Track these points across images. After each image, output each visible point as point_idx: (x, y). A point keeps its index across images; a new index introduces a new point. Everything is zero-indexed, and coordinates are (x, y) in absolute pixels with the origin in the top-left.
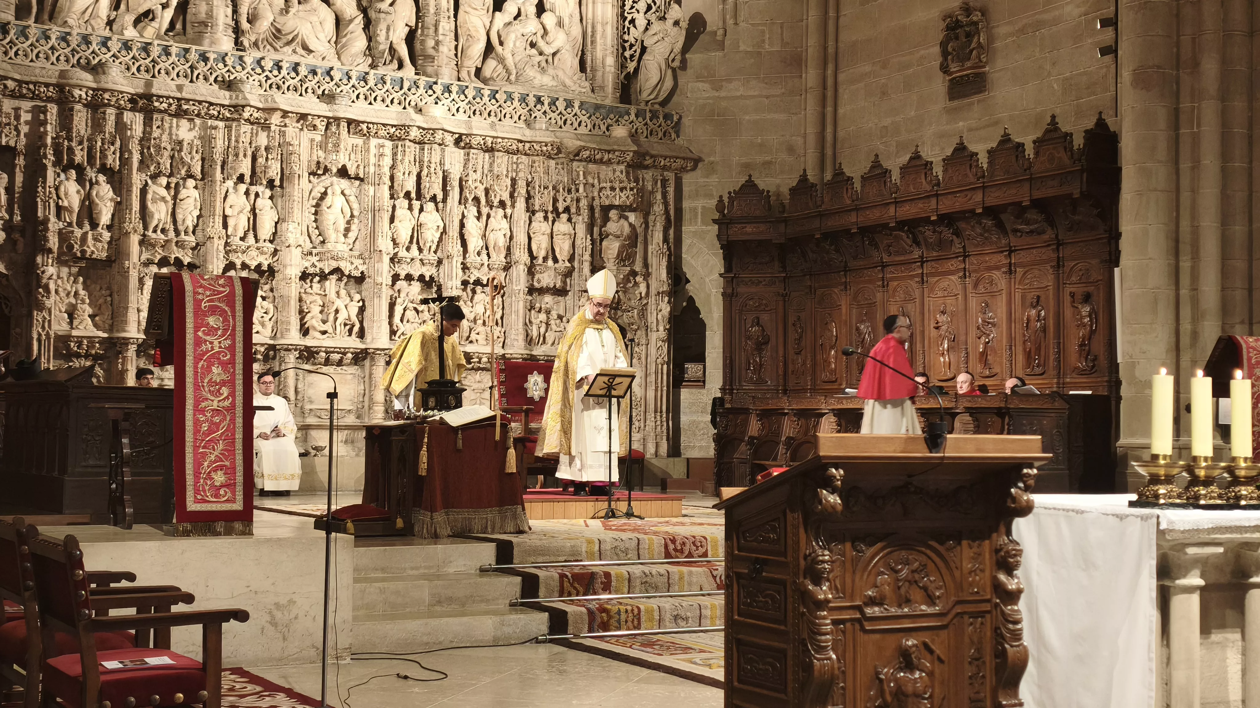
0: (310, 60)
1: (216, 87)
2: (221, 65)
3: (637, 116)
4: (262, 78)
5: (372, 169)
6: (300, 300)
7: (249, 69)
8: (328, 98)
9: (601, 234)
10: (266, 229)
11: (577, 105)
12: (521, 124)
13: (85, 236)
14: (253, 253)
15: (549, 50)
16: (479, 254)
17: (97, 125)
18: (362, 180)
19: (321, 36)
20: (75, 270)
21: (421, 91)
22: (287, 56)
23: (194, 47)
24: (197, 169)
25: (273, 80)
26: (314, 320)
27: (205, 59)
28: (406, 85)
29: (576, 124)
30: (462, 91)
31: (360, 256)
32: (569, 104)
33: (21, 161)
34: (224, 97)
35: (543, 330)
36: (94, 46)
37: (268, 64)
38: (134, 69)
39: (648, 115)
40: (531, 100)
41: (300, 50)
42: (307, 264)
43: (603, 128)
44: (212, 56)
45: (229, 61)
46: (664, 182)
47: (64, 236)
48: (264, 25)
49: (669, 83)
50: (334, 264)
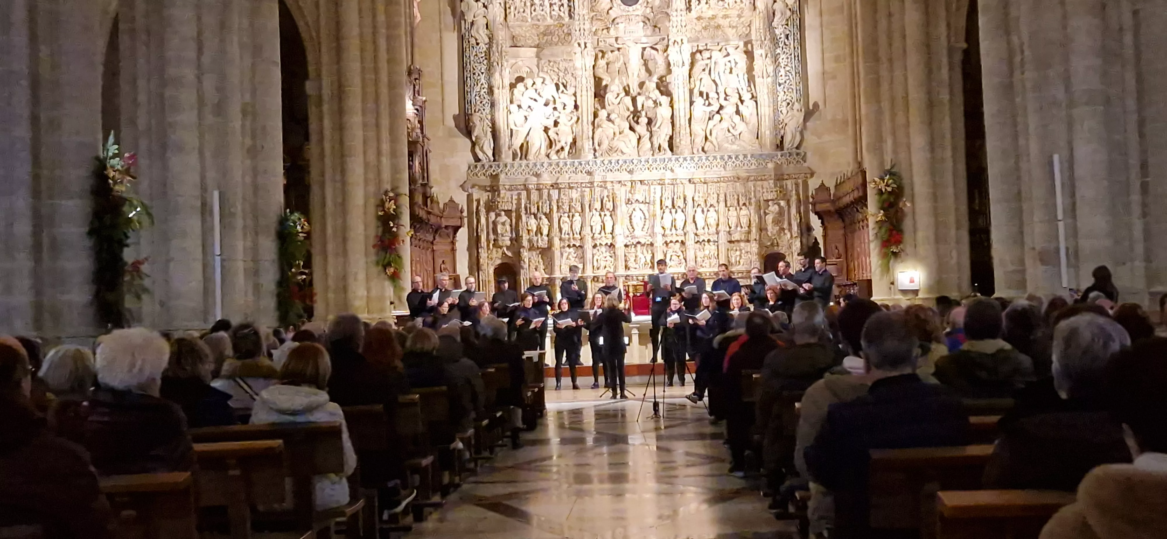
0: (624, 157)
1: (586, 175)
2: (587, 166)
3: (781, 156)
4: (604, 168)
5: (652, 199)
6: (625, 256)
7: (598, 165)
8: (631, 172)
9: (765, 212)
10: (608, 229)
11: (749, 156)
12: (722, 169)
13: (538, 240)
14: (604, 239)
15: (736, 133)
16: (704, 228)
17: (541, 196)
18: (648, 203)
19: (630, 146)
20: (538, 252)
21: (674, 162)
22: (614, 157)
23: (576, 161)
24: (579, 209)
25: (609, 168)
26: (631, 264)
27: (581, 164)
28: (667, 160)
29: (749, 165)
30: (692, 159)
31: (650, 236)
32: (745, 156)
33: (514, 214)
34: (588, 178)
35: (738, 259)
36: (538, 166)
37: (606, 162)
38: (554, 173)
39: (788, 155)
40: (726, 158)
41: (620, 154)
42: (627, 241)
43: (764, 164)
44: (583, 163)
45: (591, 163)
46: (797, 185)
47: (530, 241)
48: (605, 146)
49: (798, 139)
50: (637, 240)
